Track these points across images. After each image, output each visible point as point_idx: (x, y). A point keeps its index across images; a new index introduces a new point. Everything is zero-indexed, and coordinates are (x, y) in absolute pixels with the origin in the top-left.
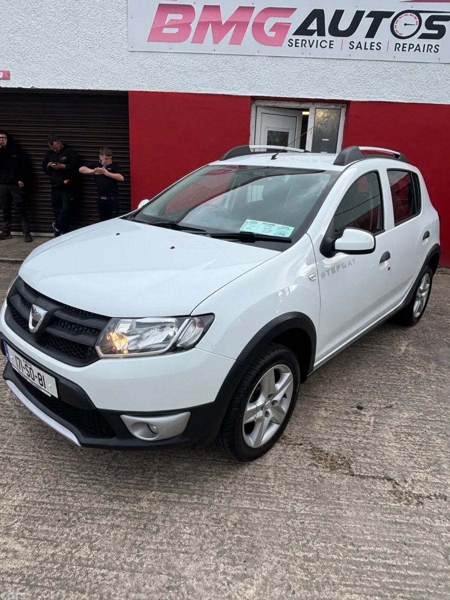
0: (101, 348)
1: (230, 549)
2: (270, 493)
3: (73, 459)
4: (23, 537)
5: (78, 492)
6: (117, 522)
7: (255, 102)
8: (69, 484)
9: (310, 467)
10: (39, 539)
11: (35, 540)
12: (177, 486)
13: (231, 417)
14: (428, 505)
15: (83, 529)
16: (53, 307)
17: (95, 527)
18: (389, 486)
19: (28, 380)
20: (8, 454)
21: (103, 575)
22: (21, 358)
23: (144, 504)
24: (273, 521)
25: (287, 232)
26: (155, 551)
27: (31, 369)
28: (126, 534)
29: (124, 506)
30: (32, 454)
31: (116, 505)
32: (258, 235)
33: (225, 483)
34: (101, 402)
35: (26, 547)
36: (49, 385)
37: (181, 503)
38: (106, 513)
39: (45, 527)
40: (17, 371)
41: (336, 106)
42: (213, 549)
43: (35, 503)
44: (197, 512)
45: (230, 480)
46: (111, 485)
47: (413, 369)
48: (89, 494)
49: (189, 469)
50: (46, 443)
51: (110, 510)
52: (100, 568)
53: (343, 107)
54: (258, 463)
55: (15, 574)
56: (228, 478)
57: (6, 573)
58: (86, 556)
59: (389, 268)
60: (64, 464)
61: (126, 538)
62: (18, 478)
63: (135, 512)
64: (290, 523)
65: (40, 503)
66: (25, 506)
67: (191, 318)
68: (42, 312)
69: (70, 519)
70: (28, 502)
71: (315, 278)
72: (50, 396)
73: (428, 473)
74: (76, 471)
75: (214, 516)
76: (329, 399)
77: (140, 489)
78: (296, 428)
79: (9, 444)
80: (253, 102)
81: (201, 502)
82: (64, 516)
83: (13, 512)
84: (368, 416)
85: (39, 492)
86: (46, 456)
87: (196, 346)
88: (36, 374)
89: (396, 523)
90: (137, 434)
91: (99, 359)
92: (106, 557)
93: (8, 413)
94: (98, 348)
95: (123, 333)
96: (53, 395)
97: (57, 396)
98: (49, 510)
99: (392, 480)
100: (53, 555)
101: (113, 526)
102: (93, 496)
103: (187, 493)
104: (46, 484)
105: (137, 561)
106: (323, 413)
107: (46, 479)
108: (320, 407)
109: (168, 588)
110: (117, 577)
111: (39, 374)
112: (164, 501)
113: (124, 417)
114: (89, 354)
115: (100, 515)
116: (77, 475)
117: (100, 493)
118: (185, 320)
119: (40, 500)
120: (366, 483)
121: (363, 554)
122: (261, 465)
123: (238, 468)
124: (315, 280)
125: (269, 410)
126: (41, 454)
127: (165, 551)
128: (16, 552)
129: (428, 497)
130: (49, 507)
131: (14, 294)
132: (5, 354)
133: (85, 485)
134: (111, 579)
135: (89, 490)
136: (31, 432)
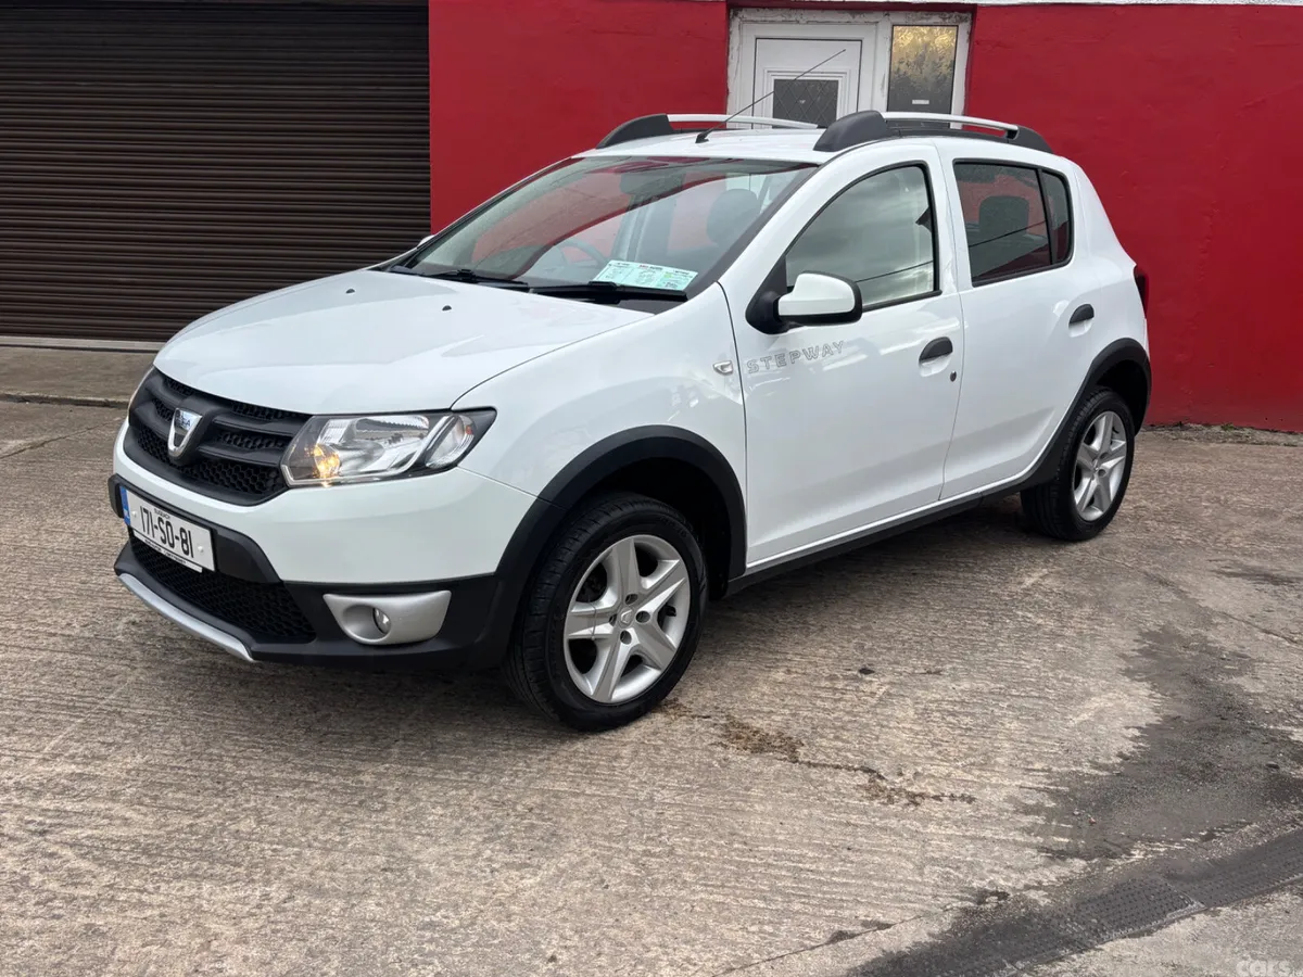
0: (292, 468)
1: (510, 836)
2: (614, 775)
3: (241, 718)
4: (141, 804)
5: (244, 758)
6: (310, 796)
7: (741, 14)
8: (231, 748)
9: (710, 748)
10: (167, 807)
11: (161, 808)
12: (435, 759)
13: (536, 617)
14: (926, 806)
15: (248, 801)
16: (210, 408)
17: (270, 799)
18: (863, 779)
19: (163, 551)
20: (117, 706)
21: (274, 850)
22: (151, 508)
23: (367, 778)
24: (604, 808)
25: (680, 280)
26: (371, 830)
27: (168, 524)
28: (324, 810)
29: (327, 778)
30: (163, 708)
31: (313, 776)
32: (623, 287)
33: (531, 759)
34: (289, 569)
35: (145, 815)
36: (200, 548)
37: (436, 780)
38: (295, 785)
39: (180, 795)
40: (143, 539)
41: (944, 19)
42: (479, 833)
43: (164, 767)
44: (465, 791)
45: (541, 757)
46: (308, 753)
47: (1030, 615)
48: (265, 761)
49: (465, 739)
50: (190, 695)
51: (300, 781)
52: (271, 843)
53: (962, 20)
54: (607, 738)
55: (124, 842)
56: (537, 753)
57: (108, 839)
58: (249, 830)
59: (953, 377)
60: (222, 723)
61: (323, 814)
62: (135, 736)
63: (346, 787)
64: (636, 812)
65: (172, 768)
66: (145, 770)
67: (452, 414)
68: (192, 419)
69: (225, 789)
70: (152, 766)
71: (729, 369)
72: (200, 570)
73: (957, 767)
74: (246, 733)
75: (495, 797)
76: (803, 656)
77: (363, 761)
78: (709, 694)
79: (121, 693)
80: (736, 14)
81: (474, 779)
82: (216, 784)
83: (124, 775)
84: (876, 685)
85: (173, 755)
86: (190, 713)
87: (460, 465)
88: (177, 532)
89: (848, 824)
90: (352, 630)
91: (288, 488)
92: (283, 833)
93: (119, 652)
94: (286, 469)
95: (333, 445)
96: (206, 566)
97: (211, 567)
98: (189, 776)
99: (873, 771)
100: (191, 826)
101: (302, 800)
102: (273, 764)
103: (451, 769)
104: (186, 746)
105: (338, 839)
106: (780, 675)
107: (188, 741)
108: (777, 667)
109: (385, 870)
110: (299, 854)
111: (182, 530)
112: (405, 776)
113: (330, 598)
114: (271, 483)
115: (282, 786)
116: (246, 738)
117: (285, 761)
118: (440, 418)
119: (174, 764)
120: (814, 773)
121: (758, 854)
122: (610, 740)
123: (563, 742)
124: (731, 373)
125: (631, 630)
126: (181, 710)
127: (391, 831)
128: (126, 819)
129: (936, 798)
130: (189, 773)
131: (143, 403)
132: (121, 515)
133: (260, 751)
134: (289, 855)
135: (266, 757)
136: (164, 679)
